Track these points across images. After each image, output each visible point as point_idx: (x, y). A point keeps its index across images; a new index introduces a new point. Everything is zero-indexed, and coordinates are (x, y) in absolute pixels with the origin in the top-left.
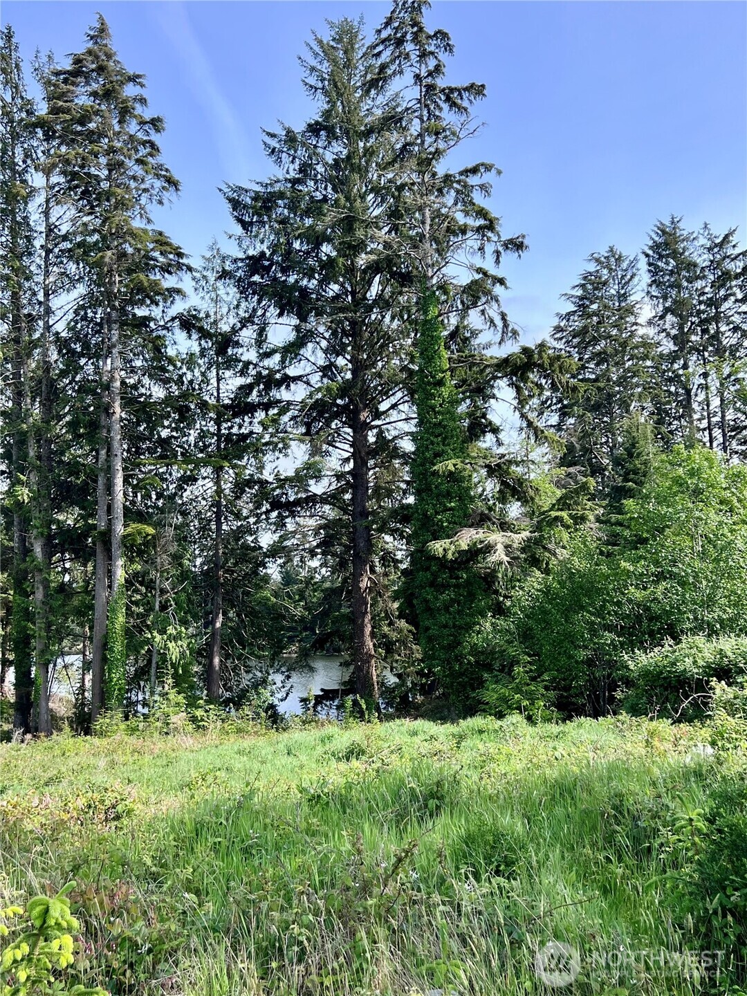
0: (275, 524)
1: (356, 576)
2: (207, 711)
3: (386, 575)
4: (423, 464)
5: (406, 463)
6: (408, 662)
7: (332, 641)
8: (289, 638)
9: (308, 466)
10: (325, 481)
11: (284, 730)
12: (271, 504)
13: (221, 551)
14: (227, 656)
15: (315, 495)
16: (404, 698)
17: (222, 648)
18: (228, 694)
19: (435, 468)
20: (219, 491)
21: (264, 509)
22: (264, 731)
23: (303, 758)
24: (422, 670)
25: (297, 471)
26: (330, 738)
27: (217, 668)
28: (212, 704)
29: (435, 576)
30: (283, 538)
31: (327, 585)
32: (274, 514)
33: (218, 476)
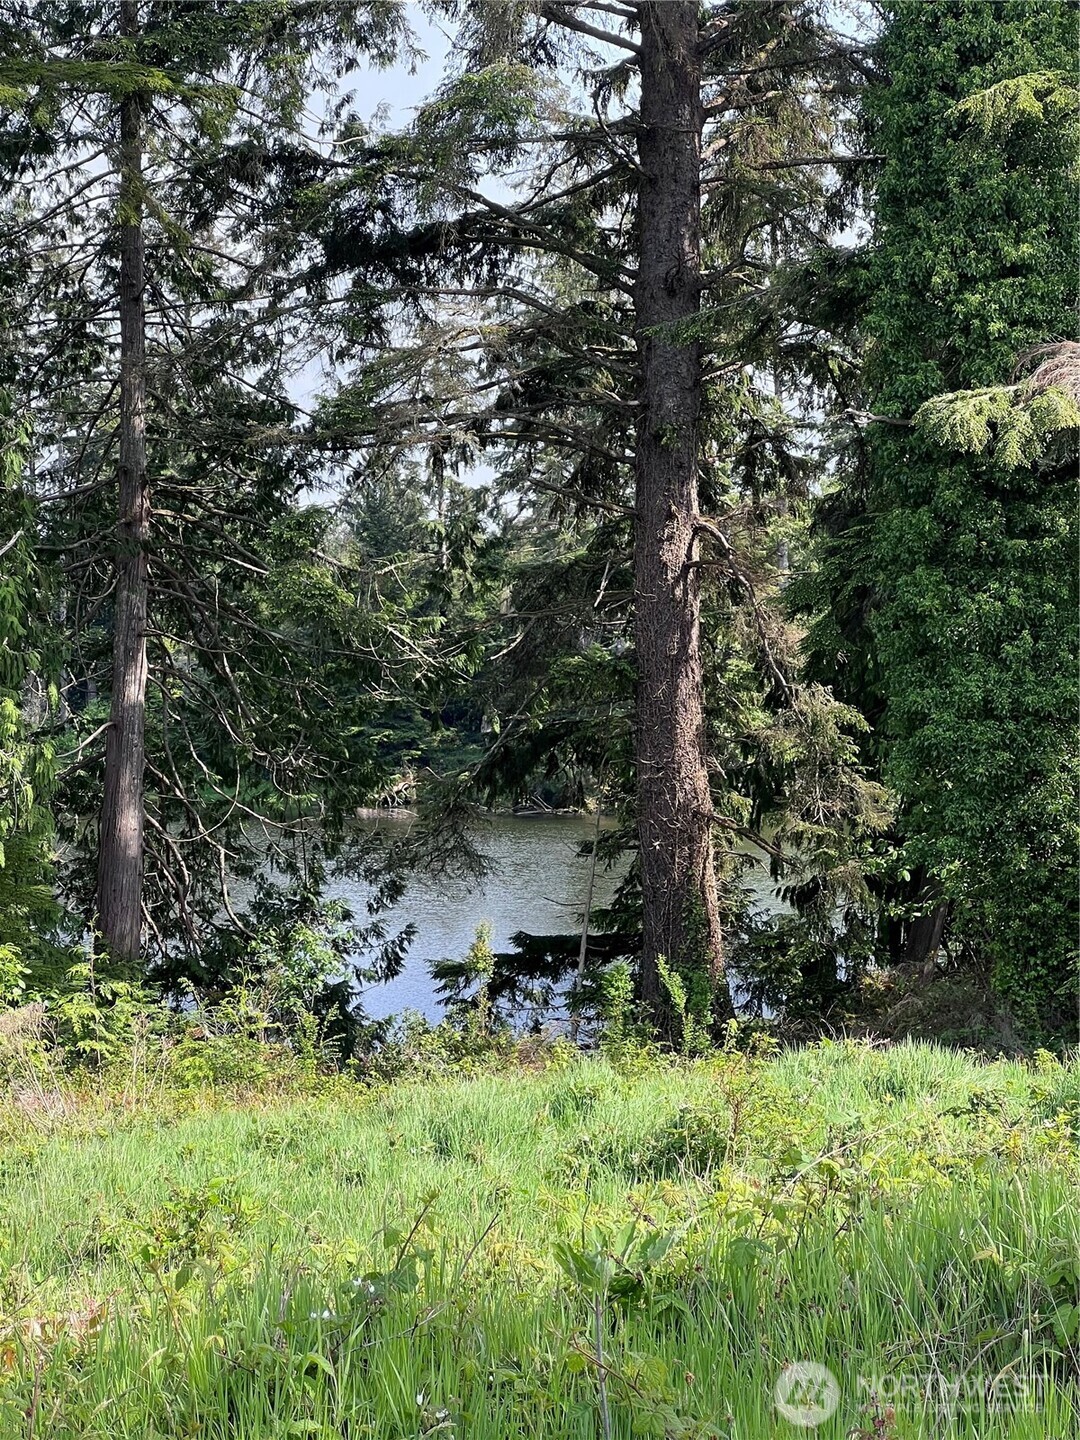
0: (342, 321)
1: (648, 521)
2: (104, 1003)
3: (758, 517)
4: (915, 95)
5: (845, 91)
6: (839, 843)
7: (553, 764)
8: (386, 747)
9: (465, 97)
10: (530, 162)
11: (388, 1076)
12: (329, 244)
13: (140, 423)
14: (169, 809)
15: (496, 211)
16: (819, 970)
17: (150, 780)
18: (172, 947)
19: (969, 103)
20: (132, 192)
21: (302, 264)
22: (312, 1078)
23: (498, 1165)
24: (893, 870)
25: (427, 118)
26: (584, 1101)
27: (134, 850)
28: (117, 977)
29: (951, 523)
30: (374, 376)
31: (524, 555)
32: (340, 284)
33: (129, 134)
